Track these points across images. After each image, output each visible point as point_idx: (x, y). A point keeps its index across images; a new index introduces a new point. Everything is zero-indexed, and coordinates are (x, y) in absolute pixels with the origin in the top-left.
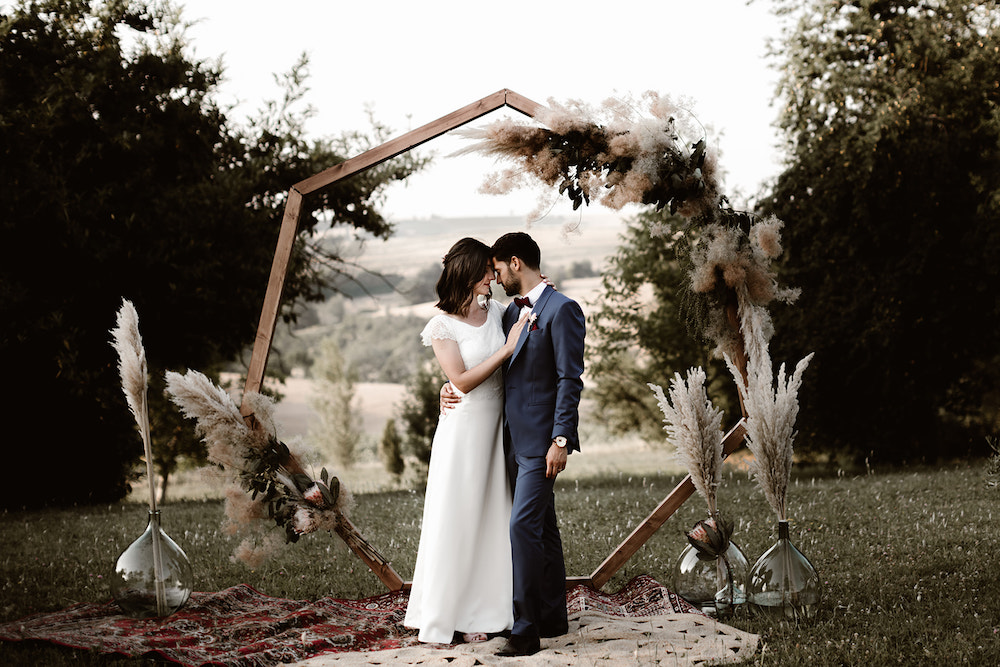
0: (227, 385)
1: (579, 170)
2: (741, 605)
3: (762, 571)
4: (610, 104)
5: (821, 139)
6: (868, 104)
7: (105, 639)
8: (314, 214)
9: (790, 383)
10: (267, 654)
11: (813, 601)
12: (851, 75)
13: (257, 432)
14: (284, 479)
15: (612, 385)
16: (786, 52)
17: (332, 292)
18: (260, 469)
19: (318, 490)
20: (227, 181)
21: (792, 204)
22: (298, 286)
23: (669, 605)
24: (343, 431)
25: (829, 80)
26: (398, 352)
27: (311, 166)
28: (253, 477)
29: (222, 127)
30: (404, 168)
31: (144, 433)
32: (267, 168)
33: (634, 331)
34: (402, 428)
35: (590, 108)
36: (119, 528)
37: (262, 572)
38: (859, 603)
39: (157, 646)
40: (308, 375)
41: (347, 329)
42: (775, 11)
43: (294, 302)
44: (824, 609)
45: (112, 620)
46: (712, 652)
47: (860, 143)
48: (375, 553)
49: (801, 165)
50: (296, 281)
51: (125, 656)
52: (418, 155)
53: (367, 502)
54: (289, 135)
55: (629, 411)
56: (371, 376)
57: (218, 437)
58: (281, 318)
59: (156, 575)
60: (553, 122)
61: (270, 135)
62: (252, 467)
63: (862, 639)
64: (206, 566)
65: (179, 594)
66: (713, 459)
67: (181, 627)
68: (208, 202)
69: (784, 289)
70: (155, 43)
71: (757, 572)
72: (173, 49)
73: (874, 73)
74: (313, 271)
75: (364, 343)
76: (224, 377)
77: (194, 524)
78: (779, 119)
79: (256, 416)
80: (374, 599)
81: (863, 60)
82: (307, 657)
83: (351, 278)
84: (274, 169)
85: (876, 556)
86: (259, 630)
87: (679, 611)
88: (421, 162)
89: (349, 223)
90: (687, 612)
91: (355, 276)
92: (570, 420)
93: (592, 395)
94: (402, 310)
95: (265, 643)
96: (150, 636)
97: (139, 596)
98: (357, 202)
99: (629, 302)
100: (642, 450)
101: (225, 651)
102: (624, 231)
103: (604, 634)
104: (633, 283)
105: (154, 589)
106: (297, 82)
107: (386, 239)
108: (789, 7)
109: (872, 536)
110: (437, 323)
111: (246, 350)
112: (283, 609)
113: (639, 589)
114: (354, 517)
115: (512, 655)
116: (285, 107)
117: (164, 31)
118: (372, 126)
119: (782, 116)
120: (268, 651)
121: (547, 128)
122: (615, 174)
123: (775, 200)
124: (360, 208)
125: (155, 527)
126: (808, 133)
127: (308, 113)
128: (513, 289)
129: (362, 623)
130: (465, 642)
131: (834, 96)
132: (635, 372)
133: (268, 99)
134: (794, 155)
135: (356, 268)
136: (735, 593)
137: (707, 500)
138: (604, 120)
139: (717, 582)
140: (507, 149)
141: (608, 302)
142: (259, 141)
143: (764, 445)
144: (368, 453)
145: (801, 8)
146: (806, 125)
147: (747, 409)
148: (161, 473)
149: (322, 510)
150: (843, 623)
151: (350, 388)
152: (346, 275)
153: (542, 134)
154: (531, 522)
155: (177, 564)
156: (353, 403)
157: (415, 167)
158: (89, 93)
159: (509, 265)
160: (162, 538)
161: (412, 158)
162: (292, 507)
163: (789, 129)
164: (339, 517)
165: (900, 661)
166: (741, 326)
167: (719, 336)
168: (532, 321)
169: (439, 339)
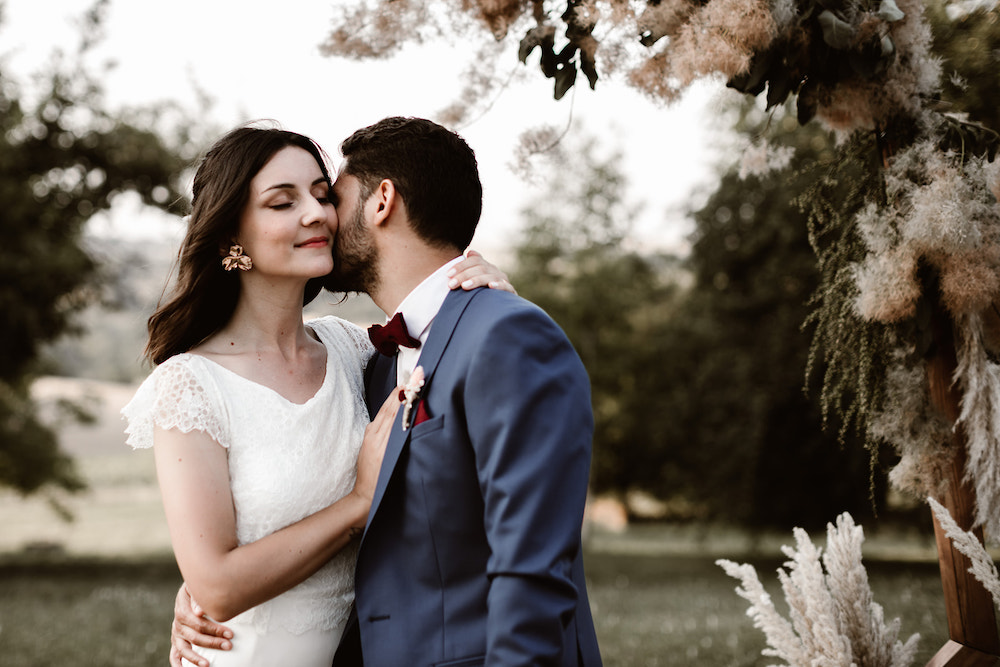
166: (958, 411)
167: (907, 435)
168: (410, 396)
169: (174, 429)
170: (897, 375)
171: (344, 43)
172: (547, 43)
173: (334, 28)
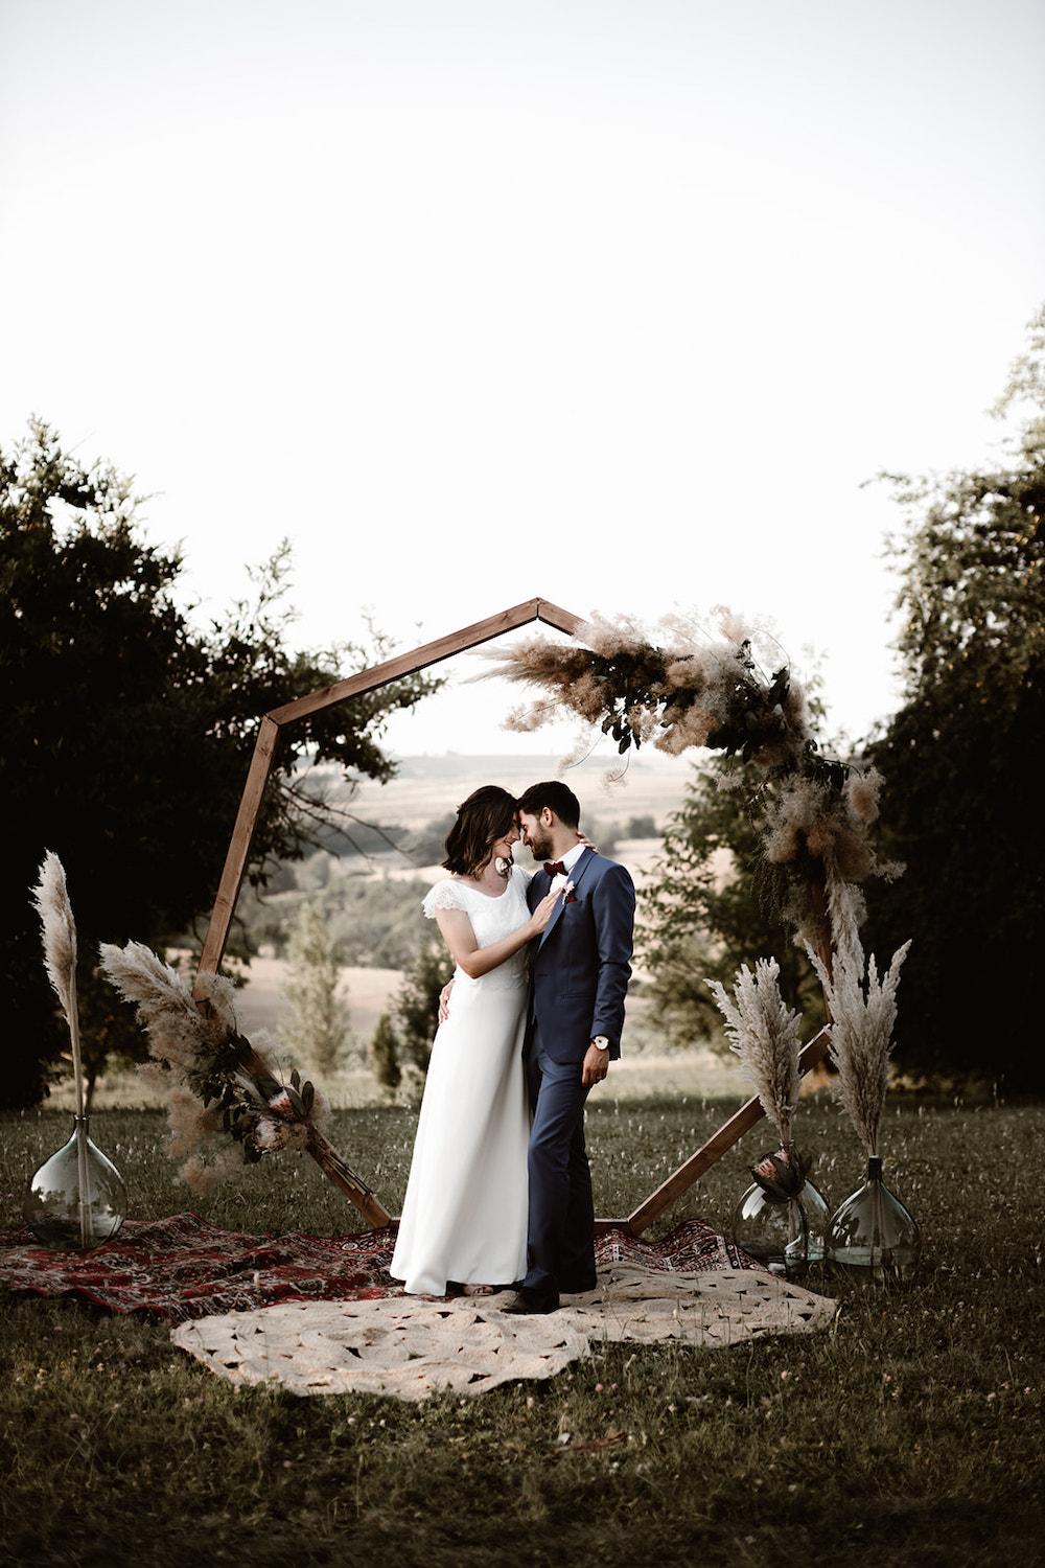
0: (175, 964)
1: (629, 704)
2: (816, 1262)
3: (845, 1220)
4: (668, 621)
5: (951, 667)
6: (1014, 622)
7: (16, 1272)
8: (294, 747)
9: (885, 982)
10: (216, 1299)
11: (909, 1260)
12: (995, 584)
13: (212, 1022)
14: (245, 1083)
15: (675, 980)
16: (910, 552)
17: (314, 847)
18: (214, 1069)
19: (287, 1097)
20: (183, 701)
21: (913, 751)
22: (270, 839)
23: (726, 1258)
24: (324, 1027)
25: (965, 590)
26: (397, 929)
27: (291, 685)
28: (206, 1078)
29: (179, 633)
30: (411, 691)
31: (70, 1019)
32: (234, 686)
33: (704, 910)
34: (399, 1026)
35: (644, 625)
36: (34, 1139)
37: (213, 1200)
38: (970, 1265)
39: (81, 1284)
40: (280, 954)
41: (332, 895)
42: (897, 497)
43: (265, 858)
44: (924, 1271)
45: (25, 1250)
46: (776, 1319)
47: (1002, 674)
48: (356, 1179)
49: (925, 699)
50: (269, 832)
51: (40, 1294)
52: (429, 675)
53: (350, 1119)
54: (264, 644)
55: (697, 1015)
56: (361, 958)
57: (163, 1029)
58: (247, 879)
59: (81, 1197)
60: (597, 641)
61: (240, 643)
62: (205, 1066)
63: (970, 1310)
64: (143, 1190)
65: (110, 1222)
66: (788, 1075)
67: (110, 1263)
68: (158, 728)
69: (884, 863)
70: (97, 522)
71: (839, 1220)
72: (119, 531)
73: (1025, 582)
74: (290, 820)
75: (353, 915)
76: (172, 953)
77: (128, 1137)
78: (899, 639)
79: (212, 1001)
80: (353, 1238)
81: (1010, 565)
82: (266, 1306)
83: (339, 830)
84: (244, 688)
85: (997, 1207)
86: (207, 1270)
87: (738, 1267)
88: (433, 684)
89: (338, 759)
90: (748, 1268)
91: (345, 827)
92: (613, 1015)
93: (649, 993)
94: (404, 874)
95: (214, 1286)
96: (72, 1272)
97: (58, 1222)
98: (349, 734)
99: (697, 872)
100: (712, 1066)
101: (163, 1294)
102: (693, 778)
103: (641, 1291)
104: (703, 848)
105: (78, 1215)
106: (275, 577)
107: (384, 782)
108: (915, 492)
109: (994, 1183)
110: (444, 887)
111: (201, 920)
112: (238, 1245)
113: (689, 1238)
114: (333, 1137)
115: (524, 1312)
116: (259, 608)
117: (108, 508)
118: (371, 636)
119: (902, 636)
120: (218, 1295)
121: (589, 649)
122: (673, 710)
123: (891, 745)
124: (352, 740)
125: (81, 1136)
126: (936, 659)
127: (290, 618)
128: (543, 850)
129: (337, 1267)
130: (466, 1295)
131: (971, 611)
132: (703, 964)
133: (239, 599)
134: (918, 687)
135: (346, 818)
136: (811, 1247)
137: (778, 1127)
138: (661, 640)
139: (788, 1232)
140: (538, 675)
141: (670, 872)
142: (224, 650)
143: (852, 1059)
144: (354, 1059)
145: (932, 495)
146: (934, 648)
147: (832, 1012)
148: (86, 1075)
149: (291, 1122)
150: (948, 1289)
151: (334, 973)
152: (332, 826)
153: (582, 656)
154: (556, 1145)
155: (107, 1184)
156: (337, 993)
157: (426, 689)
158: (11, 584)
159: (538, 819)
160: (89, 1150)
161: (422, 679)
162: (254, 1117)
163: (912, 652)
164: (312, 1133)
165: (1014, 1338)
166: (828, 906)
167: (800, 918)
168: (568, 892)
169: (444, 909)
170: (793, 888)
171: (515, 725)
172: (617, 725)
173: (508, 717)
